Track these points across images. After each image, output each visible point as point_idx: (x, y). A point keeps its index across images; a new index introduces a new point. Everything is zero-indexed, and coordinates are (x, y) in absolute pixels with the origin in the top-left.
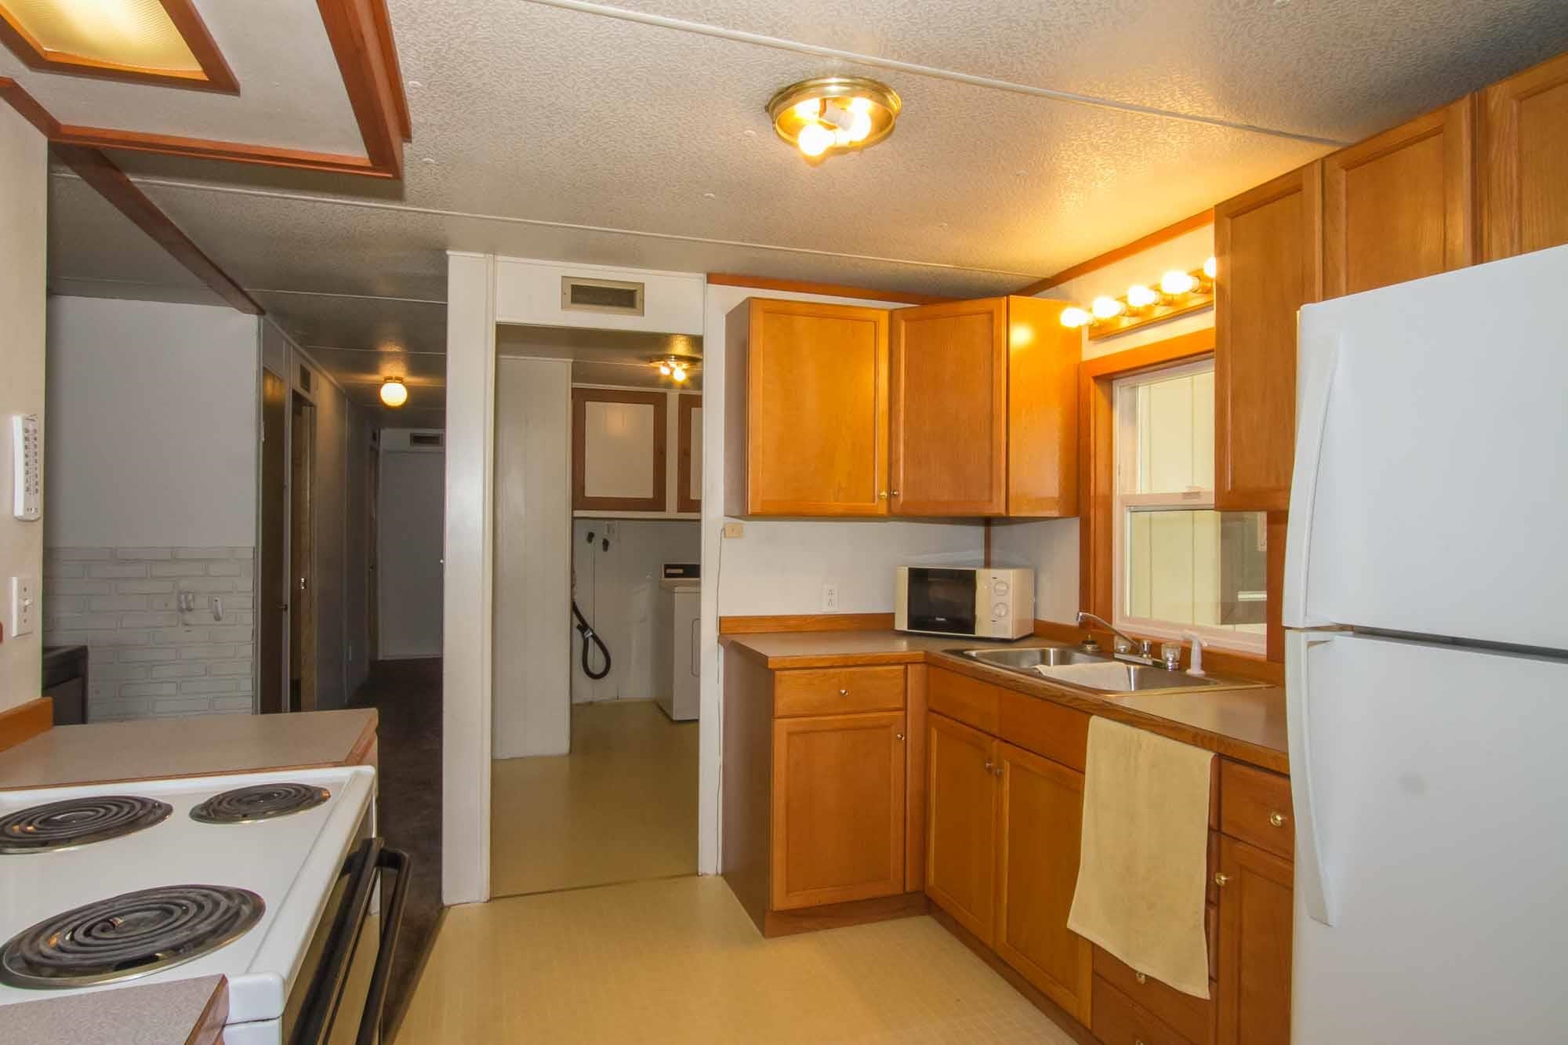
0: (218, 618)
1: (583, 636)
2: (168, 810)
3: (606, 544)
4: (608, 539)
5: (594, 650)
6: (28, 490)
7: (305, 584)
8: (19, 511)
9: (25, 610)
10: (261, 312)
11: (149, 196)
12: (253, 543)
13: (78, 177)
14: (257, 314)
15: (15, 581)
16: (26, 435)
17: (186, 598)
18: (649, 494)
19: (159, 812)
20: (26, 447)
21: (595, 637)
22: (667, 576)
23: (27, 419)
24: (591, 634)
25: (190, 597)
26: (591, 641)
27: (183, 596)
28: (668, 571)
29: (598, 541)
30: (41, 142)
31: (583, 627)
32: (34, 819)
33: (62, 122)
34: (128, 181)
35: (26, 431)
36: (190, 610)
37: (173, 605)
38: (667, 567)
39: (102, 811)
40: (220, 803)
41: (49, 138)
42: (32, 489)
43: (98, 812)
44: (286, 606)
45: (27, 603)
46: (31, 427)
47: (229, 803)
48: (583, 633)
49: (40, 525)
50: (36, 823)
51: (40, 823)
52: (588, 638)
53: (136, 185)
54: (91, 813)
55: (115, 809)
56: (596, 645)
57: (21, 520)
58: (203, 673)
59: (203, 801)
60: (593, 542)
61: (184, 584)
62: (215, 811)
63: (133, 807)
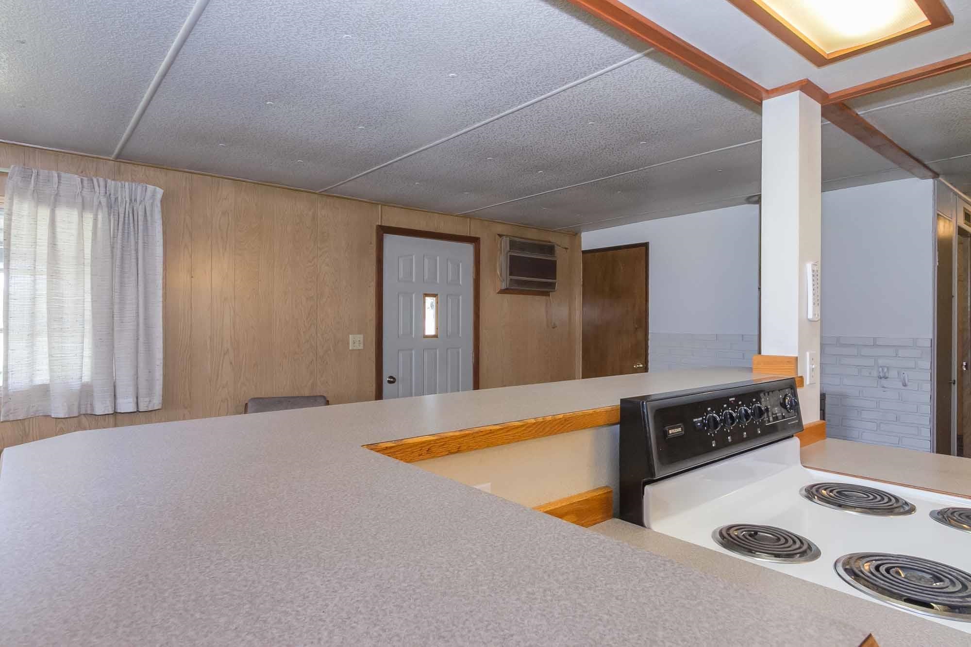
0: (905, 385)
2: (912, 509)
6: (814, 304)
7: (966, 366)
8: (810, 316)
9: (813, 370)
10: (936, 175)
11: (869, 120)
12: (931, 336)
13: (829, 122)
14: (933, 178)
15: (808, 354)
16: (814, 274)
17: (883, 370)
19: (907, 508)
20: (813, 280)
23: (814, 265)
25: (886, 370)
27: (881, 369)
30: (818, 107)
32: (835, 489)
33: (829, 92)
34: (857, 114)
35: (813, 271)
36: (886, 378)
37: (875, 374)
39: (872, 497)
40: (952, 513)
41: (822, 104)
42: (816, 304)
43: (869, 497)
44: (955, 381)
45: (814, 366)
46: (815, 269)
47: (960, 515)
49: (819, 323)
50: (835, 492)
51: (837, 492)
53: (862, 116)
54: (865, 496)
55: (879, 498)
57: (810, 321)
58: (895, 420)
59: (940, 508)
61: (881, 362)
62: (947, 517)
63: (890, 500)
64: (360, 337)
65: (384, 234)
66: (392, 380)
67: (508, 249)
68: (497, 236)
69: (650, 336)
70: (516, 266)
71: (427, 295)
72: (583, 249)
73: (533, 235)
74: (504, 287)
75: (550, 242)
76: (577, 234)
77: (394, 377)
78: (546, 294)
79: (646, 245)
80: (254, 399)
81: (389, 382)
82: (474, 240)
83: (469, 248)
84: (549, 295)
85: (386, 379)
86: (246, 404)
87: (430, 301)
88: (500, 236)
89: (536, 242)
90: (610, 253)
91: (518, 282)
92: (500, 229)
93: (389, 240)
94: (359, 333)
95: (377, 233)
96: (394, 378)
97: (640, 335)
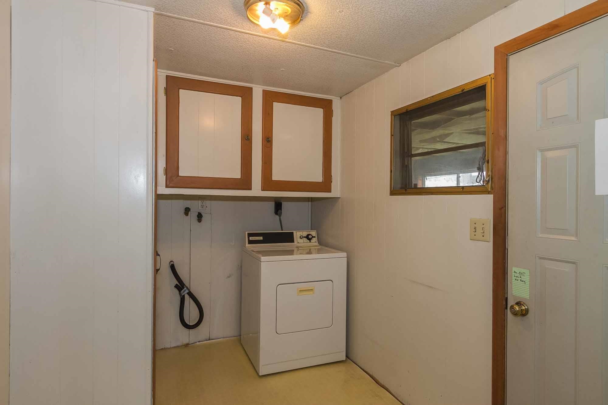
1: (180, 294)
3: (200, 217)
4: (202, 212)
5: (190, 304)
18: (237, 175)
21: (191, 295)
22: (250, 242)
24: (187, 291)
26: (187, 297)
28: (251, 238)
29: (193, 215)
31: (180, 286)
38: (250, 235)
48: (180, 291)
52: (184, 296)
56: (192, 301)
60: (189, 215)
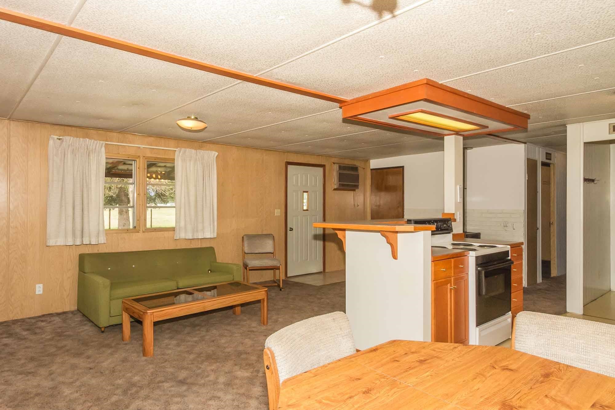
0: (514, 229)
6: (460, 198)
7: (552, 223)
8: (459, 201)
9: (460, 218)
12: (524, 209)
14: (524, 144)
15: (458, 212)
20: (460, 191)
23: (460, 186)
25: (507, 223)
27: (505, 223)
35: (460, 188)
36: (507, 226)
37: (503, 225)
44: (538, 228)
45: (460, 216)
57: (459, 203)
61: (505, 219)
64: (279, 210)
65: (288, 166)
66: (291, 229)
67: (338, 169)
68: (332, 164)
69: (405, 210)
70: (341, 177)
71: (304, 192)
72: (371, 168)
73: (348, 162)
74: (336, 187)
75: (355, 165)
76: (368, 160)
77: (292, 227)
78: (354, 190)
79: (403, 167)
80: (245, 235)
81: (290, 230)
82: (323, 166)
83: (321, 169)
84: (355, 191)
85: (288, 229)
86: (243, 237)
87: (305, 195)
88: (334, 163)
89: (351, 166)
90: (385, 170)
91: (343, 185)
92: (334, 160)
93: (290, 167)
94: (279, 209)
95: (286, 165)
96: (292, 229)
97: (400, 210)
